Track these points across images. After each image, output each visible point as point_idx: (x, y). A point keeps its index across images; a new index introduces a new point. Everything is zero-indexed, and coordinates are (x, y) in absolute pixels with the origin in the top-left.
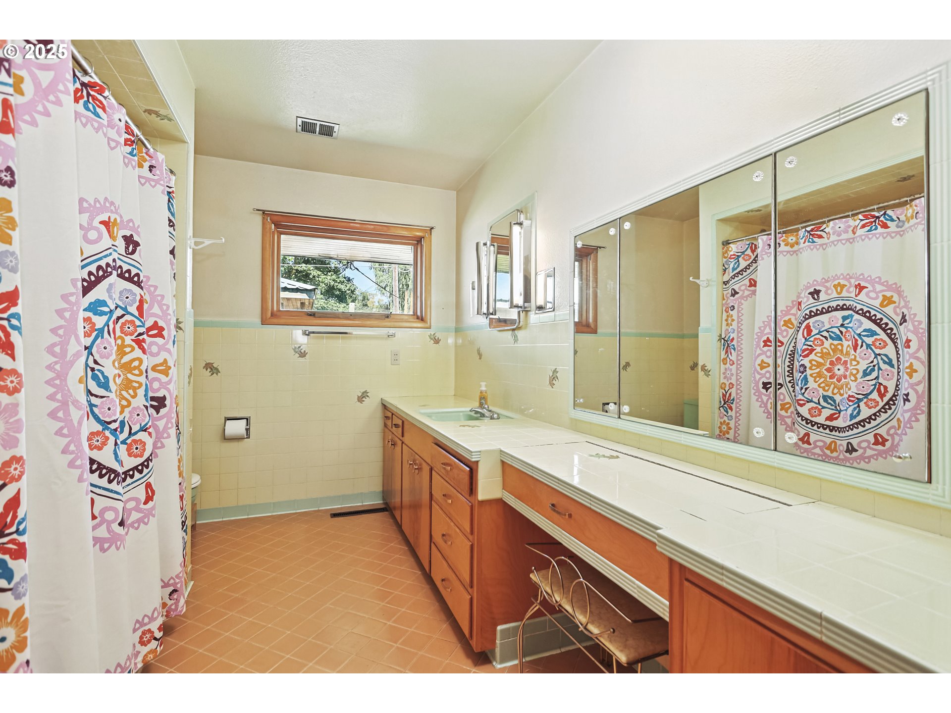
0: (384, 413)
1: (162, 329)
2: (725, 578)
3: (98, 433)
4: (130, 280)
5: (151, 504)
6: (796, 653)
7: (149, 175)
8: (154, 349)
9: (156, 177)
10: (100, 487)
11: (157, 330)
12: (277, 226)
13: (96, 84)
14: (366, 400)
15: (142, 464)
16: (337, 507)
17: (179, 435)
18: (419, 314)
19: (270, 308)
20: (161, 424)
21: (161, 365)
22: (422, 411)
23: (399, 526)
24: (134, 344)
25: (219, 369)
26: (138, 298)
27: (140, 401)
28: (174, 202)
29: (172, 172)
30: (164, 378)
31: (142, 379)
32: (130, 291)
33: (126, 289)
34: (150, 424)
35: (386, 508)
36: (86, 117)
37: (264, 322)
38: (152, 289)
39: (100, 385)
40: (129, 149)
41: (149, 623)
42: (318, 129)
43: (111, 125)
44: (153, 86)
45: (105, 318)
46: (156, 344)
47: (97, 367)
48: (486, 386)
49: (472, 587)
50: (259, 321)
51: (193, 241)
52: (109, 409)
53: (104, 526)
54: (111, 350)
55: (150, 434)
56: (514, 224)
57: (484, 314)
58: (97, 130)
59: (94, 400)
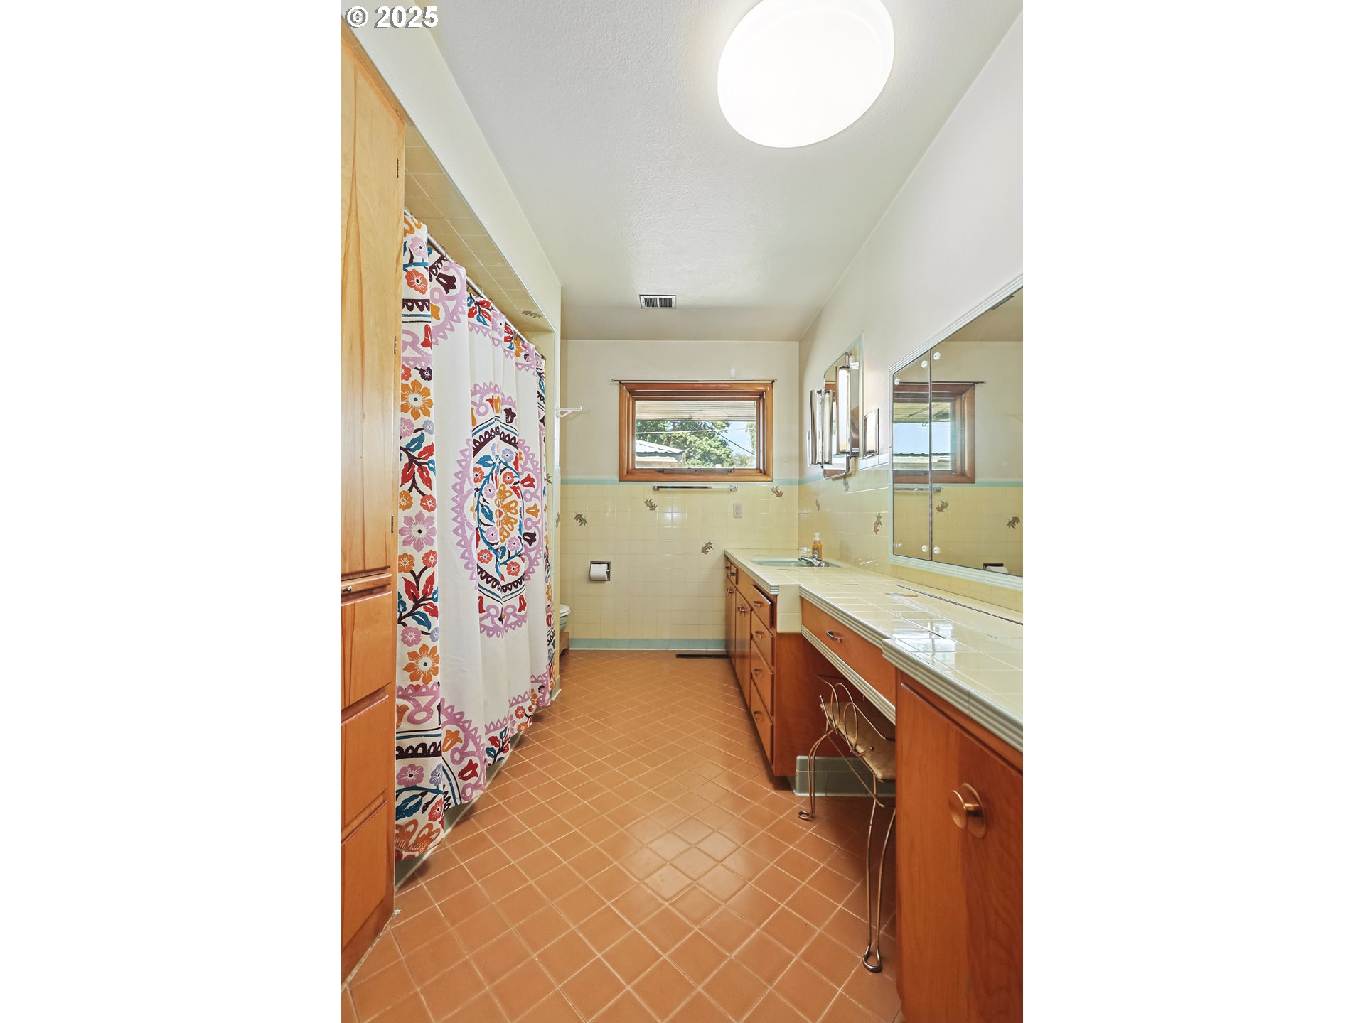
0: (726, 563)
1: (533, 480)
2: (918, 673)
3: (485, 551)
4: (509, 442)
5: (523, 613)
6: (961, 733)
7: (525, 362)
8: (528, 496)
9: (529, 363)
10: (487, 590)
11: (529, 481)
12: (632, 393)
13: (485, 301)
14: (710, 551)
15: (517, 581)
16: (683, 649)
17: (547, 568)
18: (761, 468)
19: (626, 466)
20: (532, 554)
21: (532, 508)
22: (754, 559)
23: (733, 669)
24: (511, 490)
25: (587, 520)
26: (515, 455)
27: (515, 534)
28: (544, 381)
29: (543, 357)
30: (535, 519)
31: (517, 517)
32: (509, 450)
33: (506, 449)
34: (523, 551)
35: (726, 656)
36: (479, 326)
37: (621, 479)
38: (527, 449)
39: (487, 517)
40: (508, 344)
41: (522, 702)
42: (658, 303)
43: (494, 329)
44: (526, 295)
45: (490, 468)
46: (528, 491)
47: (485, 504)
48: (820, 537)
49: (773, 715)
50: (617, 478)
51: (559, 411)
52: (492, 535)
53: (489, 618)
54: (494, 492)
55: (523, 559)
56: (840, 368)
57: (818, 463)
58: (485, 334)
59: (483, 528)
